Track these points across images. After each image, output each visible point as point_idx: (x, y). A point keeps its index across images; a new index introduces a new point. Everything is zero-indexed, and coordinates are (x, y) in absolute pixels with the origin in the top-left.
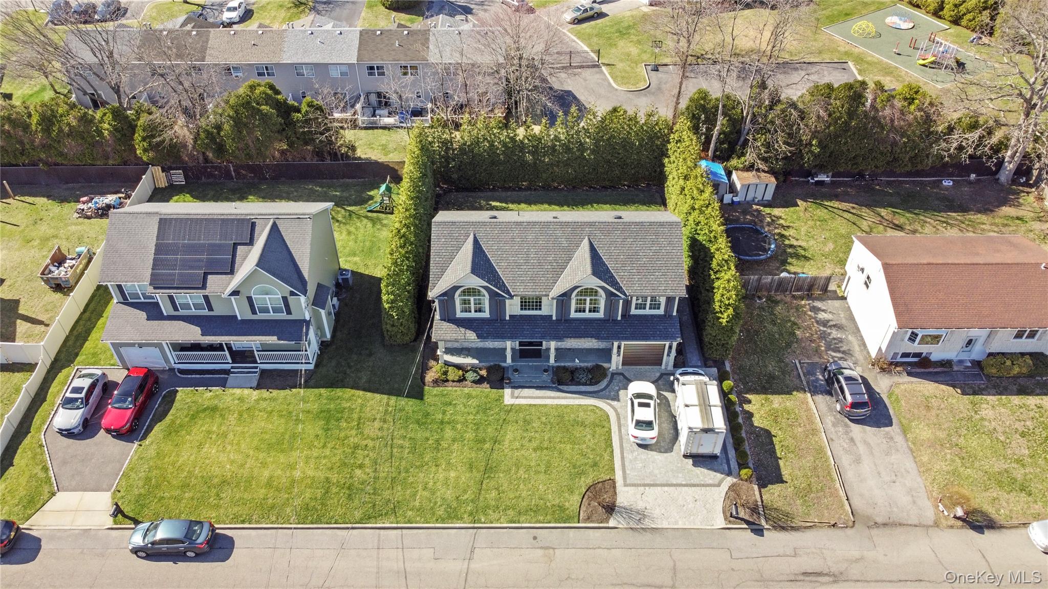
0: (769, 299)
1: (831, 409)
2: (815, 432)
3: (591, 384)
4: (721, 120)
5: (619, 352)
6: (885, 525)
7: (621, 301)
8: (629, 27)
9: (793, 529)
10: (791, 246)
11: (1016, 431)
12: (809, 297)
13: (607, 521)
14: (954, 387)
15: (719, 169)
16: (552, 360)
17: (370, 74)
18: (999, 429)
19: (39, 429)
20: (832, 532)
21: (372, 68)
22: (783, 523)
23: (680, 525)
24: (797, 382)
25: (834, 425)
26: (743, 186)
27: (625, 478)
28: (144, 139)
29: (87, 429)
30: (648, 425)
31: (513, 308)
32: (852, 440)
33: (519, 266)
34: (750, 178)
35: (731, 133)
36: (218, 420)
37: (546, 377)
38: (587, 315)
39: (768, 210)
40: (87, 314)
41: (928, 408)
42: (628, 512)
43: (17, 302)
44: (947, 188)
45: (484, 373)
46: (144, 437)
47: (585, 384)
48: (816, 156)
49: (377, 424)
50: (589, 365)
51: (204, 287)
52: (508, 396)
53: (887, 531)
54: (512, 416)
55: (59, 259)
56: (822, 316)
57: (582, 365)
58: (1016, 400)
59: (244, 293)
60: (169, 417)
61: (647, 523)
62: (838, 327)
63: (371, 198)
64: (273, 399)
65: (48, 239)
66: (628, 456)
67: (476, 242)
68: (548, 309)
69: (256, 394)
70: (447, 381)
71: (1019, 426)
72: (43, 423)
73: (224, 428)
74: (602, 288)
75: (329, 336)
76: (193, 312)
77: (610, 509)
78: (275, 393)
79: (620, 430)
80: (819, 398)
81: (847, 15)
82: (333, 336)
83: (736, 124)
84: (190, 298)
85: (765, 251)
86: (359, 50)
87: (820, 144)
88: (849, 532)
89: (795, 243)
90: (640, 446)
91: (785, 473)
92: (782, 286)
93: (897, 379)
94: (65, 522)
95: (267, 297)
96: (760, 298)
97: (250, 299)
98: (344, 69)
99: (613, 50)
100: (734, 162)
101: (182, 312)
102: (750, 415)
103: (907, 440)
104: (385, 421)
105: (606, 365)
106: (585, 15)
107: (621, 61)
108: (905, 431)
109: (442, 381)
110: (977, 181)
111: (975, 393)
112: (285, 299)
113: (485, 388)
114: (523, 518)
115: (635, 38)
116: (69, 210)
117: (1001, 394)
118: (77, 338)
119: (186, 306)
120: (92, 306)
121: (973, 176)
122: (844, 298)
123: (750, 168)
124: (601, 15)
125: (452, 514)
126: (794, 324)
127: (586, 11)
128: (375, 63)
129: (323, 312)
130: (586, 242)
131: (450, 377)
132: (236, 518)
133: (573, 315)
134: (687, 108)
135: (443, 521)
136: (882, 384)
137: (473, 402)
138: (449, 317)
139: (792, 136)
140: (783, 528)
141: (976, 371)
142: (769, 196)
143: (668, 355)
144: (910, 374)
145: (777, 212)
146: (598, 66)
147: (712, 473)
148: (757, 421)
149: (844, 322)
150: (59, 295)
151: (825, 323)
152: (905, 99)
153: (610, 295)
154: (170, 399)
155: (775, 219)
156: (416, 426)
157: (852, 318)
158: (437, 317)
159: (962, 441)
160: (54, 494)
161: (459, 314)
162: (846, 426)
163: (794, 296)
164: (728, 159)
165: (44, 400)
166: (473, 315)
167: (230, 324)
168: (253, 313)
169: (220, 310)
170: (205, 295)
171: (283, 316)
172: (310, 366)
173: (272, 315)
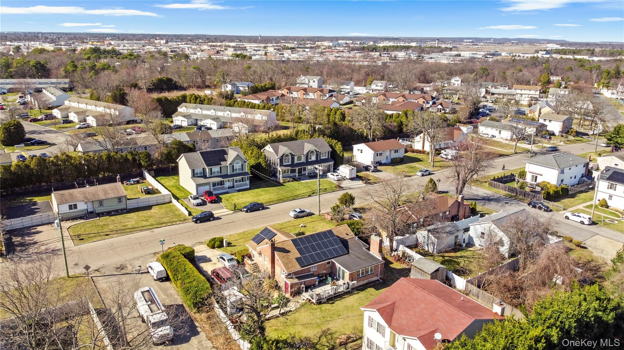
1: (369, 172)
14: (389, 166)
18: (401, 168)
31: (296, 161)
33: (294, 150)
38: (312, 160)
45: (293, 180)
50: (315, 174)
51: (221, 164)
52: (302, 181)
59: (232, 164)
68: (303, 160)
74: (315, 150)
76: (216, 174)
78: (245, 191)
84: (216, 169)
95: (238, 165)
97: (233, 166)
101: (213, 175)
103: (387, 172)
108: (385, 171)
109: (284, 182)
111: (393, 166)
112: (242, 165)
119: (214, 172)
130: (306, 143)
131: (286, 181)
133: (309, 160)
138: (282, 165)
141: (391, 164)
143: (332, 168)
144: (379, 166)
153: (317, 152)
158: (279, 166)
161: (284, 164)
162: (376, 173)
166: (287, 164)
167: (226, 176)
168: (233, 171)
169: (224, 173)
170: (221, 167)
171: (241, 172)
172: (248, 187)
173: (238, 172)
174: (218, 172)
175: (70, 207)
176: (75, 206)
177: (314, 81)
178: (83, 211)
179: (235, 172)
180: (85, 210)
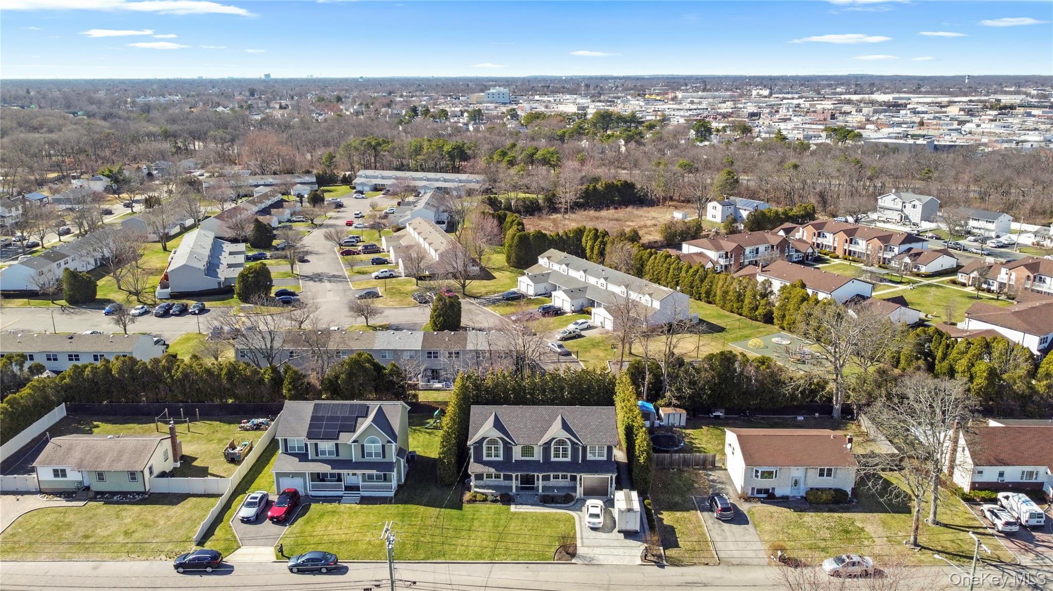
0: (679, 470)
1: (711, 517)
2: (700, 526)
3: (564, 503)
4: (648, 377)
5: (581, 484)
6: (738, 565)
7: (580, 448)
8: (599, 342)
9: (682, 566)
10: (696, 447)
11: (824, 527)
12: (704, 469)
13: (571, 560)
14: (789, 508)
15: (651, 406)
16: (540, 491)
17: (428, 357)
18: (813, 526)
19: (228, 520)
20: (706, 567)
21: (430, 353)
22: (676, 563)
23: (615, 563)
24: (693, 506)
25: (712, 524)
26: (665, 414)
27: (582, 543)
28: (290, 384)
29: (257, 519)
30: (597, 516)
31: (517, 455)
32: (723, 530)
33: (521, 429)
34: (670, 410)
35: (655, 382)
36: (337, 517)
37: (536, 499)
38: (561, 459)
39: (683, 431)
40: (252, 472)
41: (771, 517)
42: (584, 558)
43: (207, 468)
44: (800, 421)
45: (498, 498)
46: (292, 524)
47: (561, 503)
48: (709, 396)
49: (433, 519)
50: (564, 494)
51: (337, 439)
52: (513, 508)
53: (739, 567)
54: (516, 516)
55: (233, 447)
56: (711, 478)
57: (559, 494)
58: (826, 514)
59: (361, 442)
60: (307, 515)
61: (595, 562)
62: (722, 483)
63: (428, 423)
64: (371, 509)
65: (223, 440)
66: (585, 535)
67: (496, 416)
68: (538, 456)
69: (359, 506)
70: (476, 501)
71: (827, 525)
72: (231, 517)
73: (340, 520)
74: (569, 439)
75: (403, 481)
76: (327, 456)
77: (573, 555)
78: (370, 506)
79: (581, 522)
80: (706, 514)
81: (746, 337)
82: (406, 480)
83: (657, 376)
84: (326, 446)
85: (677, 446)
86: (423, 342)
87: (710, 389)
88: (716, 567)
89: (698, 446)
90: (592, 529)
91: (680, 544)
92: (686, 463)
93: (754, 505)
94: (248, 559)
95: (373, 445)
96: (673, 469)
97: (363, 446)
98: (412, 353)
99: (588, 354)
100: (660, 402)
101: (320, 457)
102: (662, 520)
103: (756, 530)
104: (438, 518)
105: (573, 494)
106: (570, 335)
107: (593, 359)
108: (756, 527)
109: (473, 501)
110: (820, 418)
111: (801, 511)
112: (383, 446)
113: (499, 506)
114: (520, 558)
115: (603, 348)
116: (235, 428)
117: (818, 512)
118: (247, 482)
119: (323, 453)
120: (254, 469)
121: (817, 415)
122: (726, 470)
123: (668, 405)
124: (580, 336)
125: (479, 556)
126: (693, 481)
127: (570, 333)
128: (433, 349)
129: (402, 460)
130: (559, 418)
131: (478, 499)
132: (349, 557)
133: (553, 459)
134: (628, 370)
135: (473, 559)
136: (744, 507)
137: (492, 510)
138: (479, 460)
139: (692, 383)
140: (677, 566)
141: (803, 501)
142: (683, 423)
143: (611, 487)
144: (762, 502)
145: (688, 431)
146: (577, 362)
147: (635, 542)
148: (665, 522)
149: (724, 480)
150: (232, 465)
151: (713, 481)
152: (759, 362)
153: (573, 443)
154: (306, 509)
155: (687, 435)
156: (457, 520)
157: (730, 478)
158: (472, 460)
159: (790, 531)
160: (240, 547)
161: (485, 458)
162: (720, 524)
163: (695, 469)
164: (656, 401)
165: (230, 508)
166: (493, 459)
167: (348, 464)
168: (363, 456)
169: (343, 456)
170: (337, 445)
171: (380, 459)
172: (392, 494)
173: (374, 459)
174: (330, 453)
175: (56, 473)
176: (64, 473)
177: (914, 206)
178: (74, 482)
179: (367, 459)
180: (77, 482)
